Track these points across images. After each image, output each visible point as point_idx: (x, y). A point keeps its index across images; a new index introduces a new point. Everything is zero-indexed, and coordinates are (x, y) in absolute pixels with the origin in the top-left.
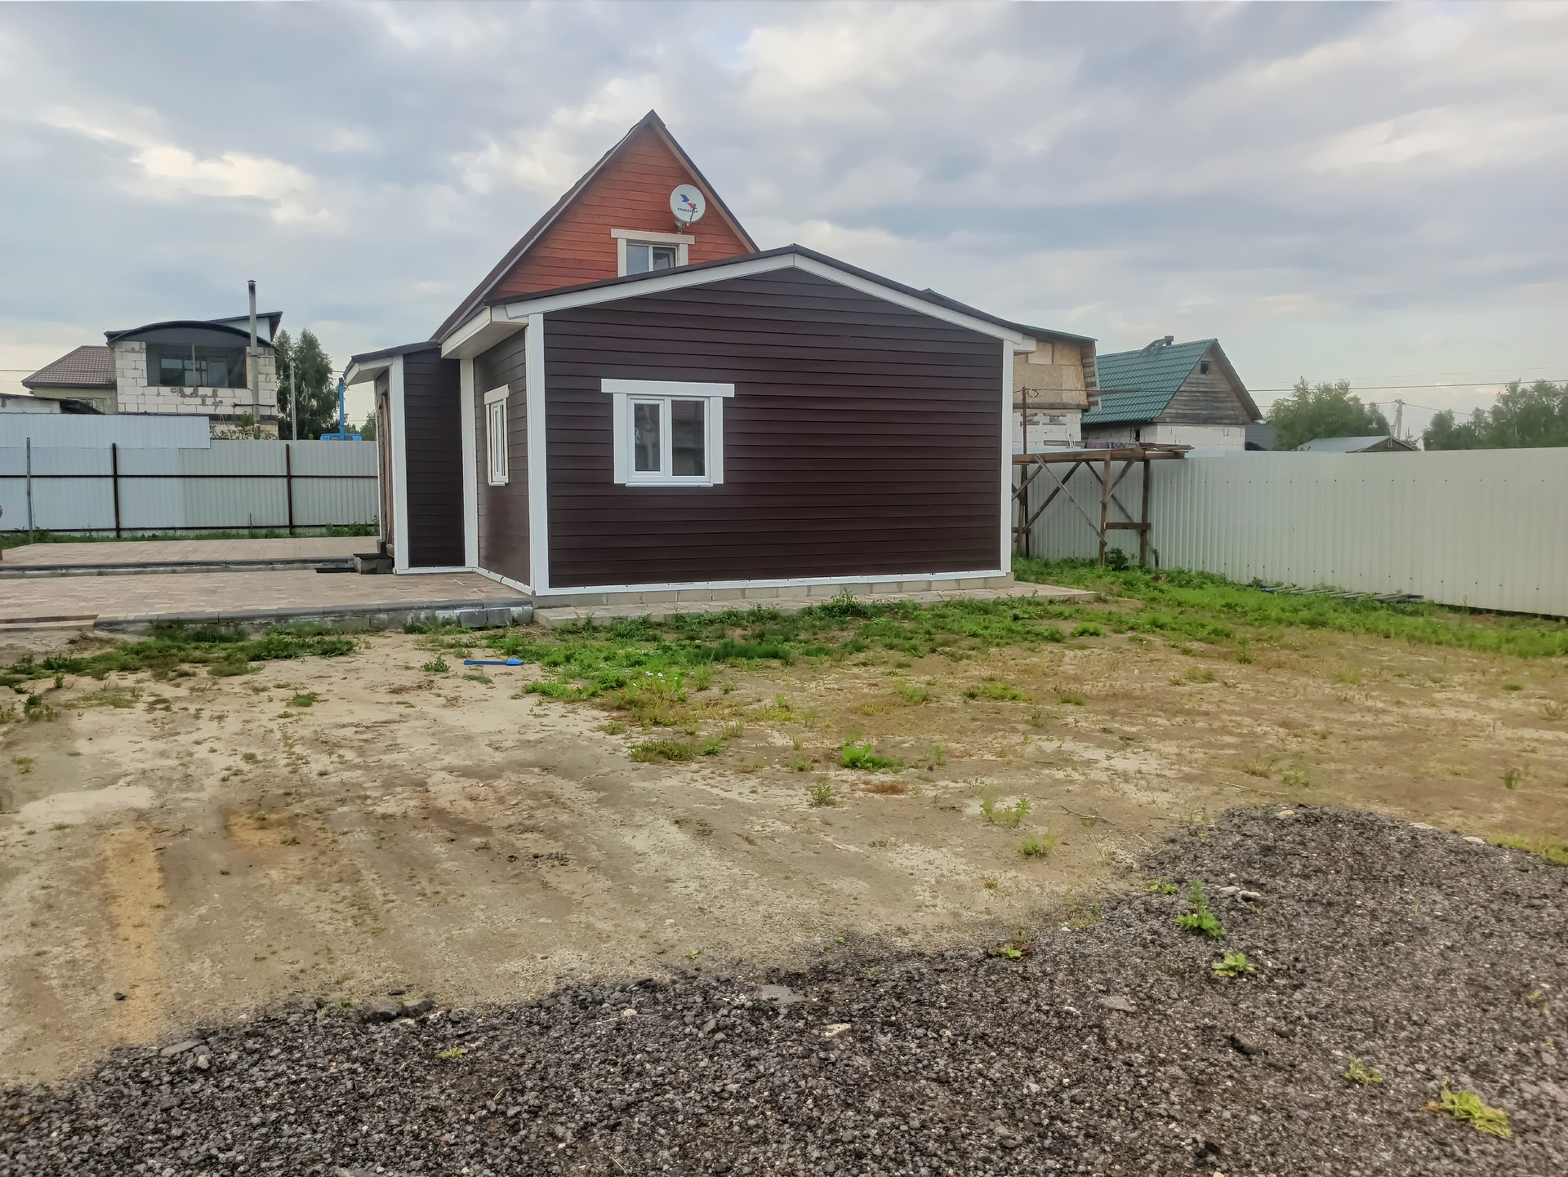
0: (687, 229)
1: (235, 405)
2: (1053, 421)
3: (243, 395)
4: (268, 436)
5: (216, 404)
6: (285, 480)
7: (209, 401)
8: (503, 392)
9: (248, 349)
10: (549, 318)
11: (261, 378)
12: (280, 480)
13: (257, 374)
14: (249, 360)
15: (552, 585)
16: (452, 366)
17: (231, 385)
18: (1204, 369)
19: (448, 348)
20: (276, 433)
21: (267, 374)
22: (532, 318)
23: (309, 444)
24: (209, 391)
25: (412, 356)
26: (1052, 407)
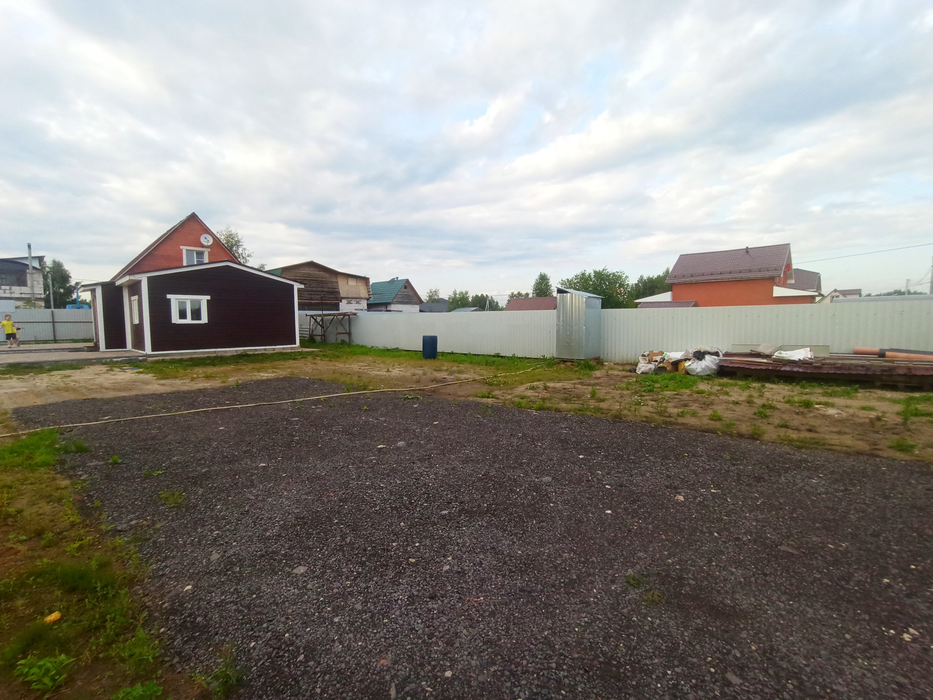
0: (207, 247)
1: (21, 294)
2: (357, 303)
3: (24, 289)
4: (40, 307)
5: (11, 293)
6: (51, 324)
7: (7, 292)
8: (136, 297)
9: (28, 271)
10: (149, 278)
11: (35, 283)
12: (49, 324)
13: (33, 281)
14: (28, 275)
15: (152, 351)
16: (120, 288)
17: (19, 285)
18: (405, 288)
19: (118, 283)
20: (44, 305)
21: (38, 281)
22: (144, 279)
23: (62, 310)
24: (8, 287)
25: (104, 285)
26: (356, 298)
